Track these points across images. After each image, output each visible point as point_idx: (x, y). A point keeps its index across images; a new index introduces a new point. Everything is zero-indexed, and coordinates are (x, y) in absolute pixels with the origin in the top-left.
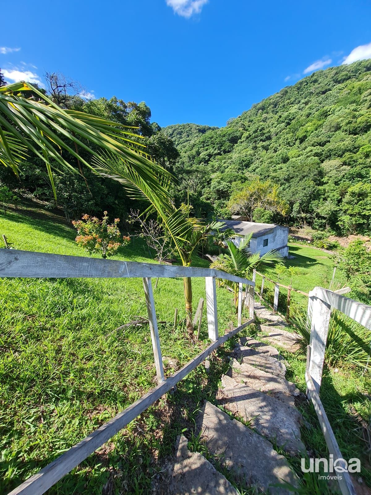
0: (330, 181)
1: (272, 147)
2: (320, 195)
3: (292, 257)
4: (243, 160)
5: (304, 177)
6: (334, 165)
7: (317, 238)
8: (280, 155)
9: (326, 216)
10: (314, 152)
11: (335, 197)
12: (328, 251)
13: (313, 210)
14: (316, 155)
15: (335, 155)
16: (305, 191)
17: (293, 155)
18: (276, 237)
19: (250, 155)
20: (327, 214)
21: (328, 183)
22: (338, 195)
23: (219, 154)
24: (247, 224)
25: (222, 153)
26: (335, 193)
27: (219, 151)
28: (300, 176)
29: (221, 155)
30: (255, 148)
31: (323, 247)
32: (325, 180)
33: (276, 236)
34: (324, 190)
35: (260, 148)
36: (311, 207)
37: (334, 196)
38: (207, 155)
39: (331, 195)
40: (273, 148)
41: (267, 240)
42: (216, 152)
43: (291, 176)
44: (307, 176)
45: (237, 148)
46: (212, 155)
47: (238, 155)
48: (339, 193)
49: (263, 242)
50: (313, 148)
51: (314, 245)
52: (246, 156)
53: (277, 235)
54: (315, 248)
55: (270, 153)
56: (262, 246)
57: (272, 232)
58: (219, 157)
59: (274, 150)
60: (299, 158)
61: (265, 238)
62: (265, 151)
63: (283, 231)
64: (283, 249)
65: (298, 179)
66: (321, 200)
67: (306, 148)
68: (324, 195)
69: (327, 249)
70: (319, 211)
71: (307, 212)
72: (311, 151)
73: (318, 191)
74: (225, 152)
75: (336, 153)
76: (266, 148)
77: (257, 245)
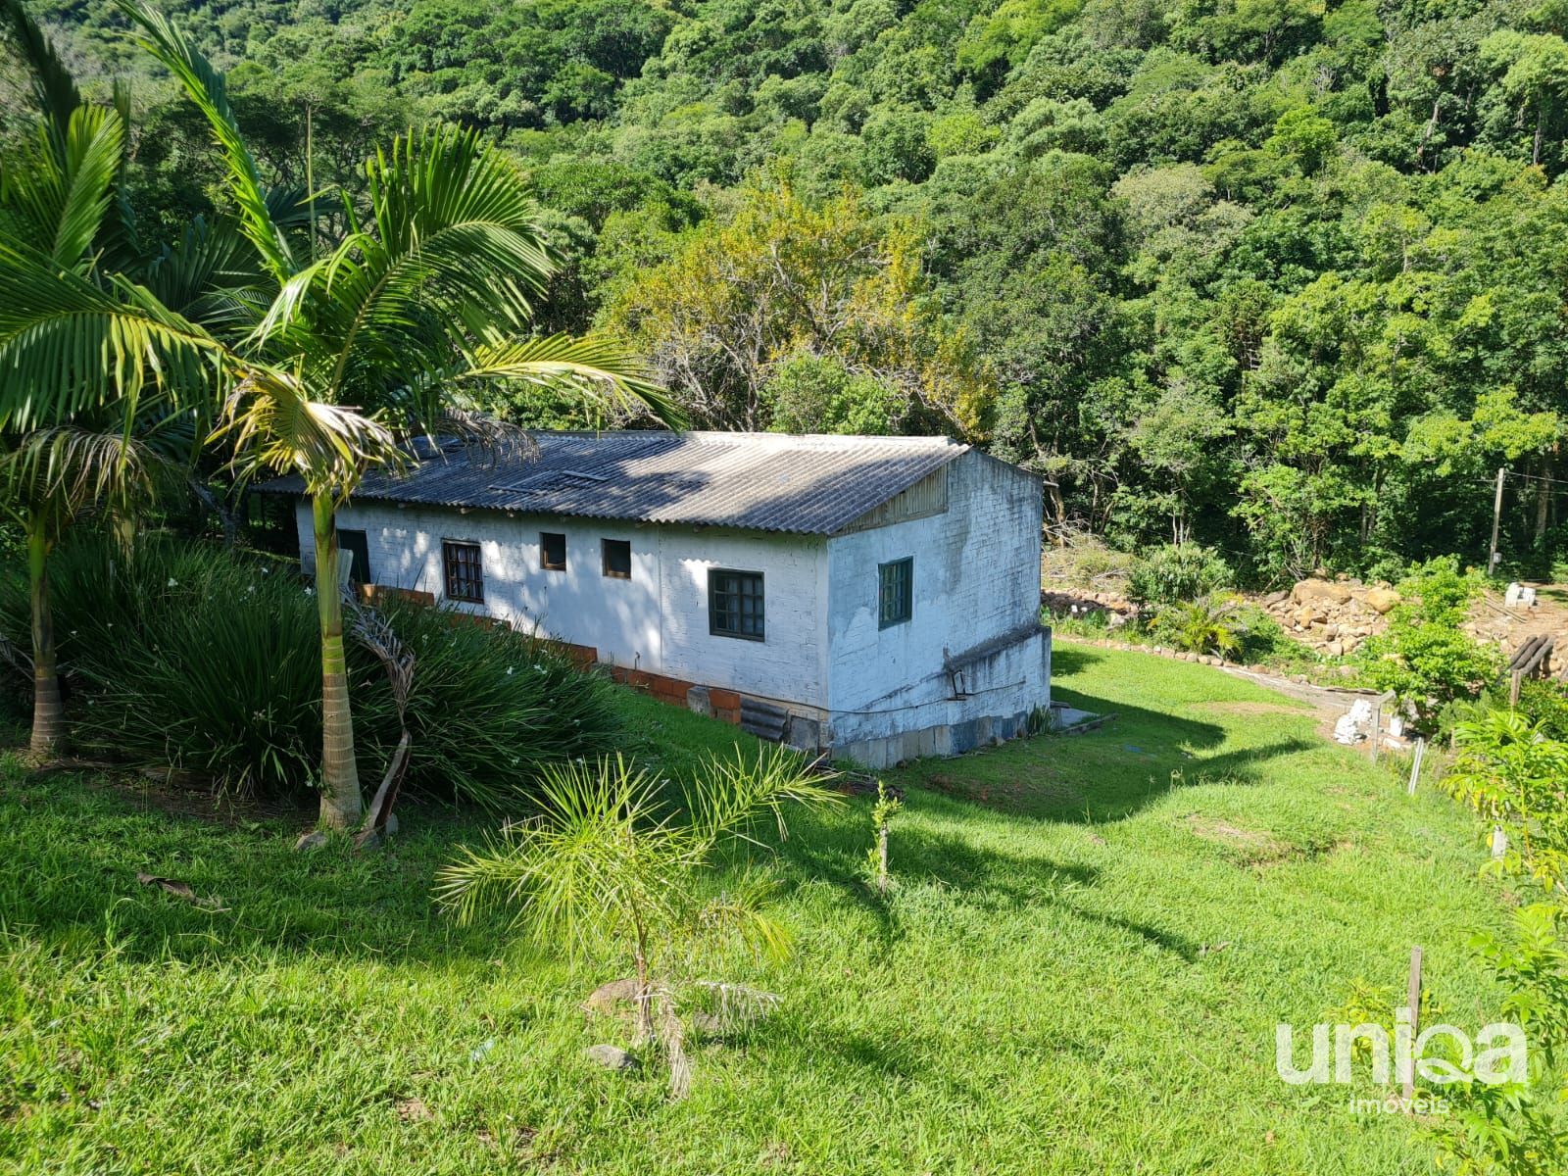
0: (1164, 278)
1: (840, 102)
2: (1129, 349)
3: (1071, 716)
4: (675, 158)
5: (1032, 247)
6: (1176, 193)
7: (1169, 586)
8: (884, 134)
9: (1178, 467)
10: (1061, 127)
11: (1209, 362)
12: (1241, 671)
13: (1101, 435)
14: (1075, 140)
15: (1163, 150)
16: (1049, 323)
17: (953, 139)
18: (969, 551)
19: (718, 138)
20: (1178, 455)
21: (1153, 286)
22: (1223, 349)
23: (532, 121)
24: (726, 449)
25: (549, 116)
26: (1201, 339)
27: (527, 105)
28: (1010, 242)
29: (540, 125)
30: (742, 105)
31: (1210, 645)
32: (1138, 269)
33: (963, 536)
34: (1149, 319)
35: (775, 111)
36: (1088, 418)
37: (1198, 353)
38: (453, 118)
39: (1184, 352)
40: (843, 110)
41: (906, 565)
42: (511, 104)
43: (960, 244)
44: (1048, 238)
45: (639, 102)
46: (486, 122)
47: (645, 133)
48: (1220, 336)
49: (871, 586)
50: (1053, 104)
51: (1160, 634)
52: (692, 143)
53: (975, 535)
54: (1168, 652)
55: (830, 133)
56: (866, 618)
57: (935, 497)
58: (528, 135)
59: (849, 118)
60: (992, 156)
61: (887, 544)
62: (802, 125)
63: (1011, 501)
64: (1015, 653)
65: (1000, 259)
66: (1139, 376)
67: (1016, 107)
68: (1147, 349)
69: (1235, 657)
70: (1136, 437)
71: (1070, 444)
72: (1049, 119)
73: (1119, 323)
74: (566, 113)
75: (1172, 141)
76: (804, 110)
77: (833, 614)
